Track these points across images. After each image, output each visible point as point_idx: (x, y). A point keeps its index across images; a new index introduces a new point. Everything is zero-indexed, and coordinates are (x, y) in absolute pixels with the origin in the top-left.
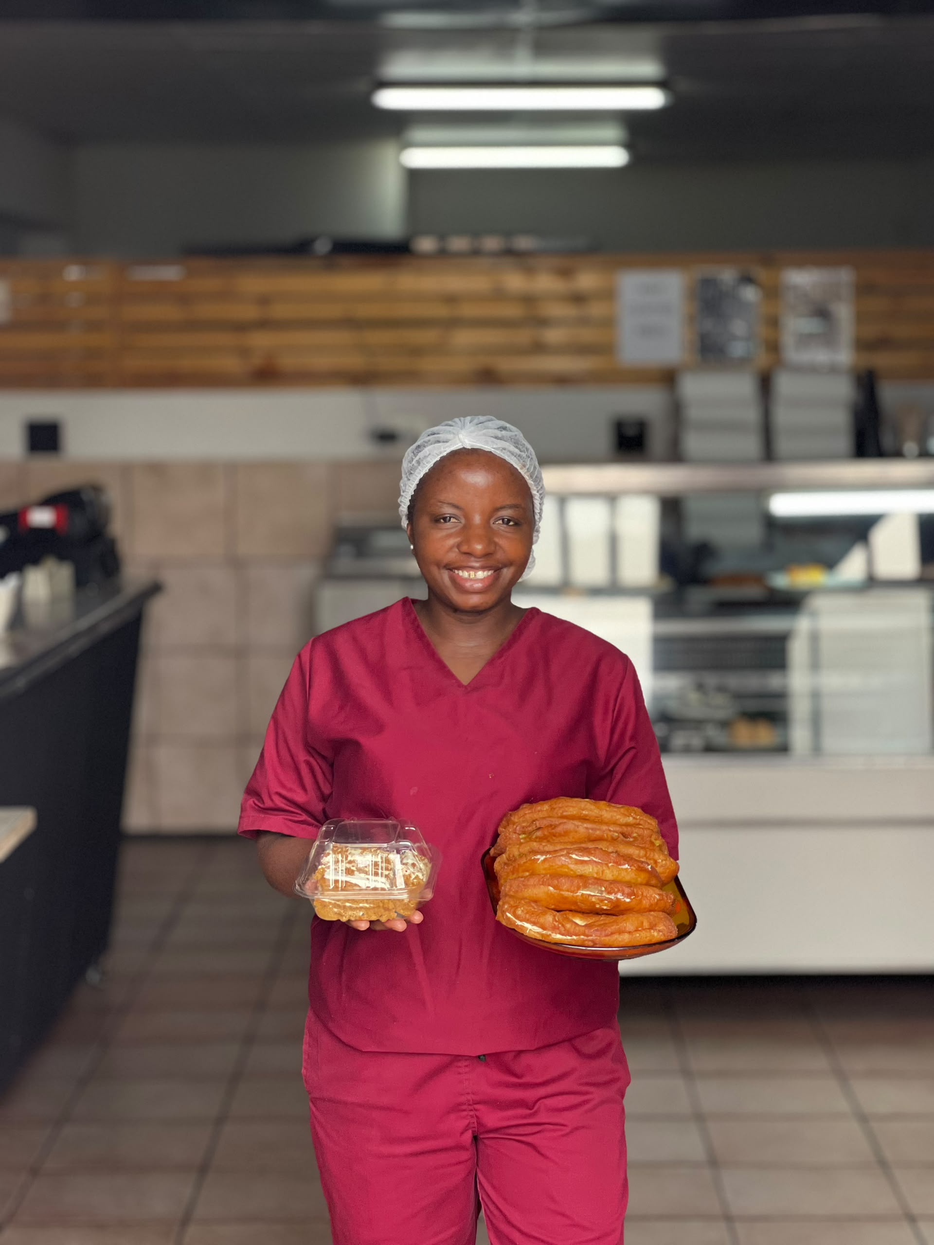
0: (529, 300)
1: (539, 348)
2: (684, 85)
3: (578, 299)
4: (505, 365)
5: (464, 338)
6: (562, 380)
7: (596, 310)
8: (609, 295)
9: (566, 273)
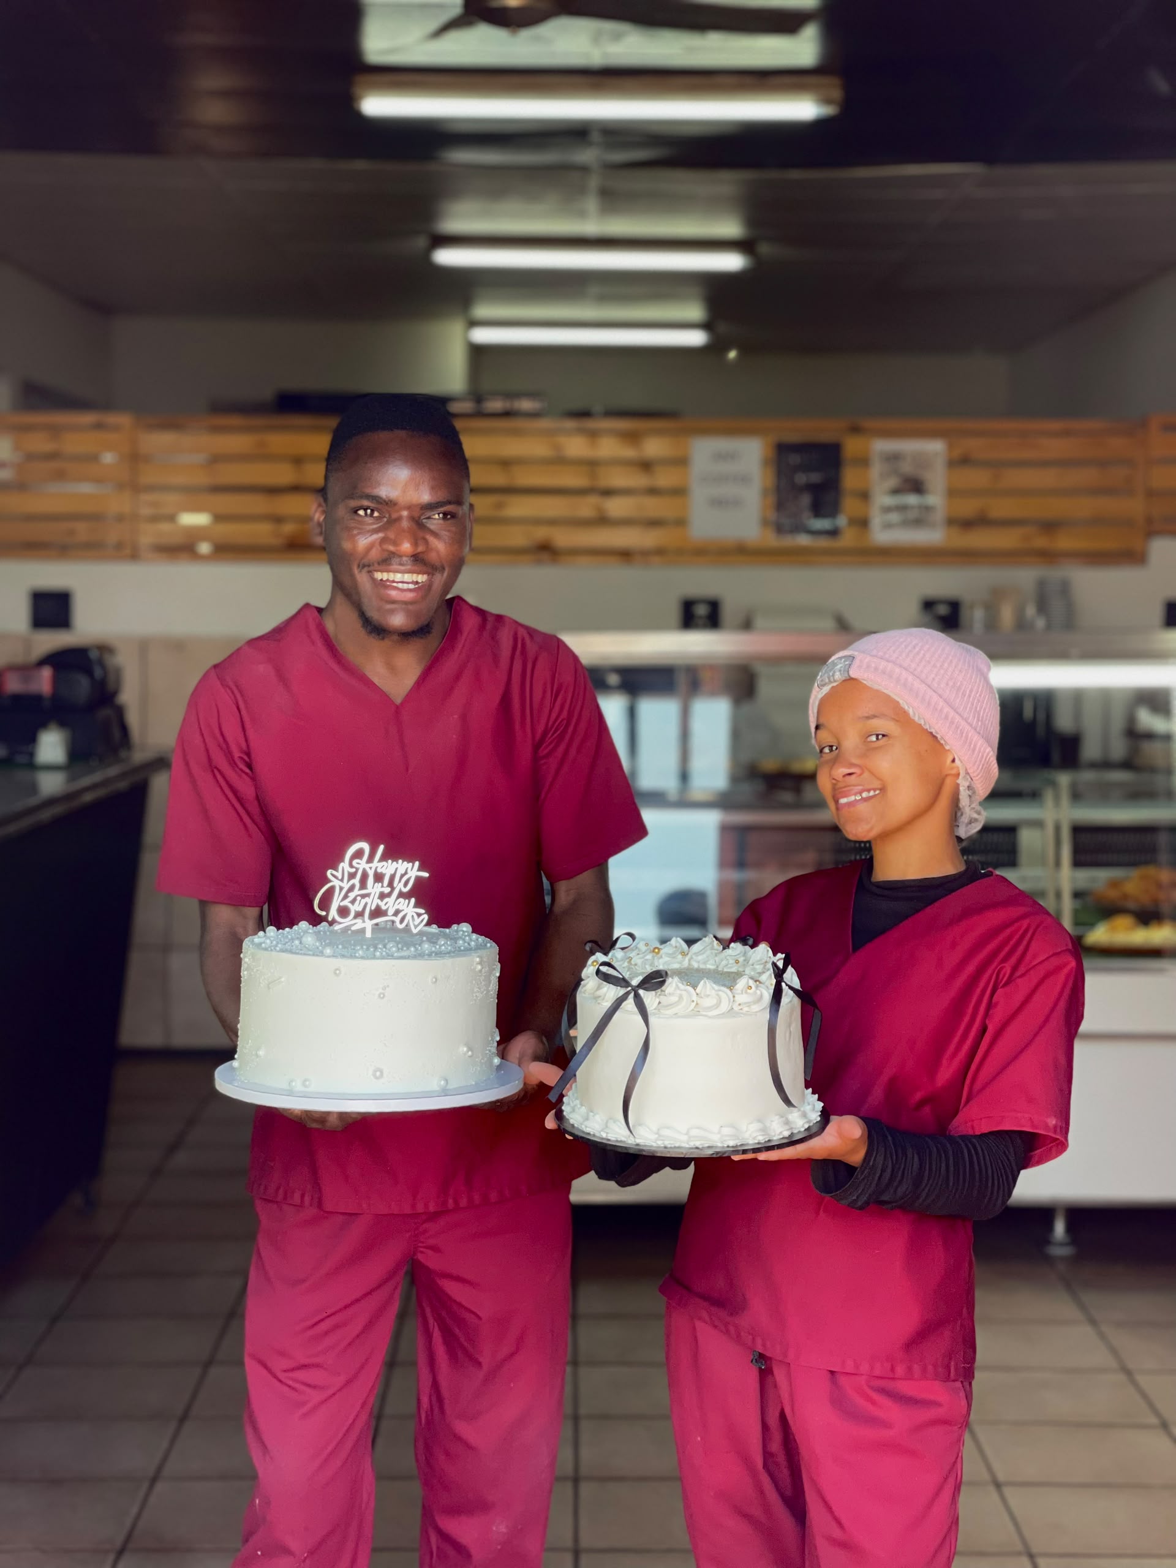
0: (592, 465)
1: (602, 521)
2: (765, 249)
3: (646, 466)
4: (563, 538)
5: (520, 507)
6: (625, 555)
7: (664, 479)
8: (682, 462)
9: (632, 438)
